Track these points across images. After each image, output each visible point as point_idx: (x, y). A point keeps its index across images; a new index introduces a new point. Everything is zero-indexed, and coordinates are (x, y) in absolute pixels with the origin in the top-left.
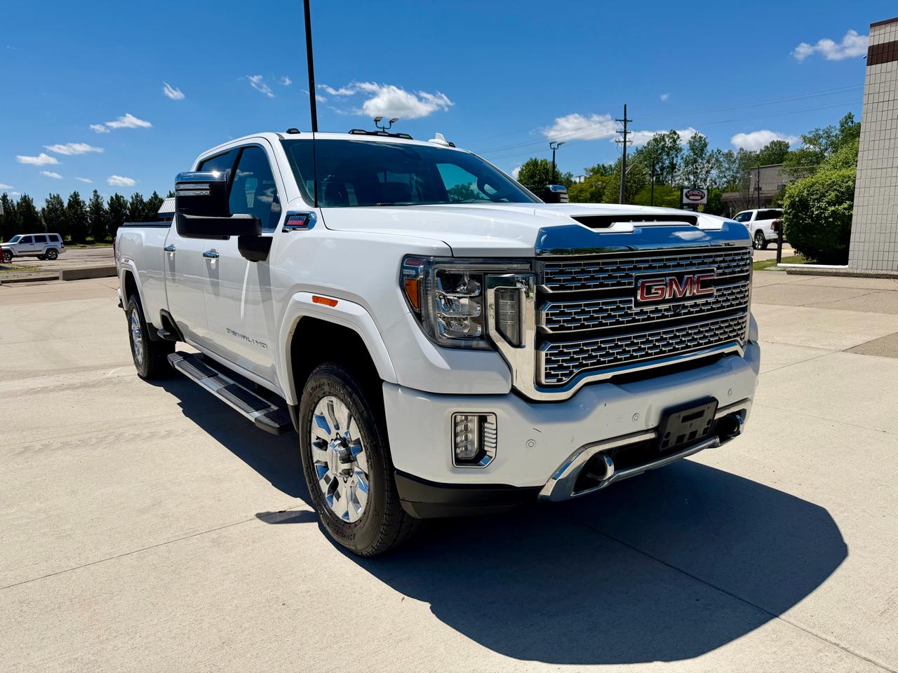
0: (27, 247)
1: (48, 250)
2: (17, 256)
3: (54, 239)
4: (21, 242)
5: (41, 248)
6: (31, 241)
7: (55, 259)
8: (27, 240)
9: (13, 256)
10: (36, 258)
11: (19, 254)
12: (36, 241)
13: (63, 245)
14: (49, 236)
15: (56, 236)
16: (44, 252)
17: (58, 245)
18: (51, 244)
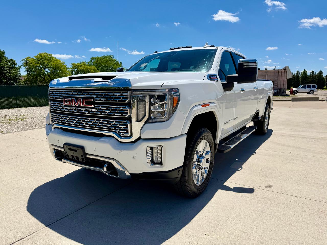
0: (303, 89)
1: (311, 91)
2: (299, 92)
3: (314, 87)
4: (301, 88)
5: (308, 90)
6: (305, 87)
7: (312, 94)
8: (304, 87)
9: (297, 92)
10: (306, 93)
11: (300, 92)
12: (307, 87)
13: (317, 89)
14: (312, 86)
15: (315, 86)
16: (309, 91)
17: (315, 89)
18: (312, 89)
